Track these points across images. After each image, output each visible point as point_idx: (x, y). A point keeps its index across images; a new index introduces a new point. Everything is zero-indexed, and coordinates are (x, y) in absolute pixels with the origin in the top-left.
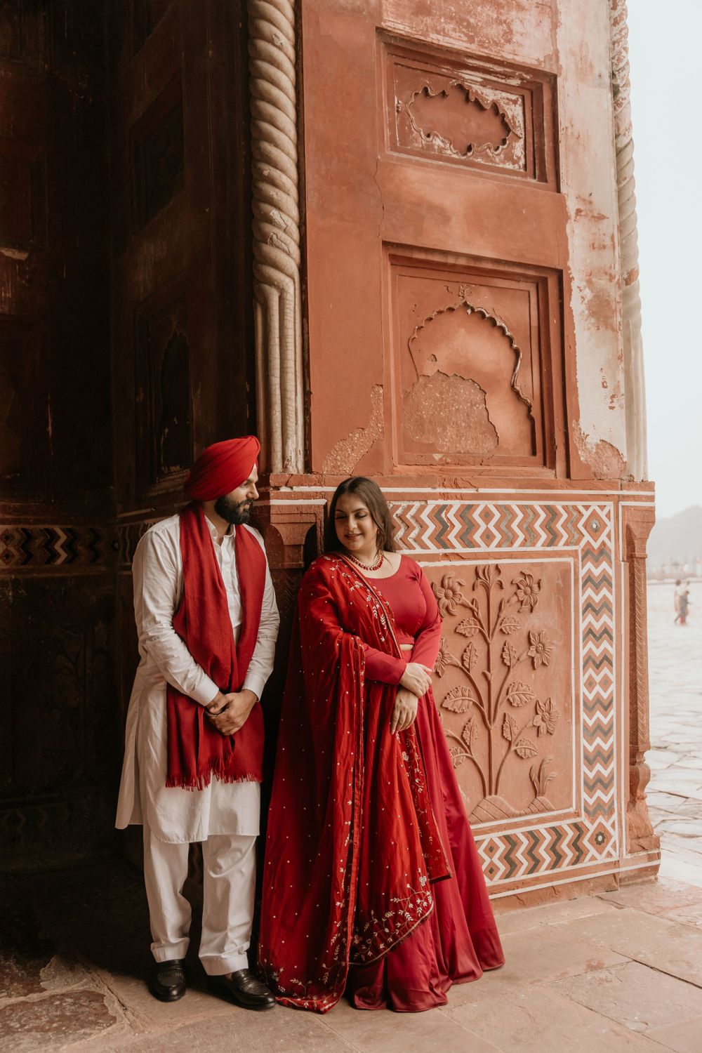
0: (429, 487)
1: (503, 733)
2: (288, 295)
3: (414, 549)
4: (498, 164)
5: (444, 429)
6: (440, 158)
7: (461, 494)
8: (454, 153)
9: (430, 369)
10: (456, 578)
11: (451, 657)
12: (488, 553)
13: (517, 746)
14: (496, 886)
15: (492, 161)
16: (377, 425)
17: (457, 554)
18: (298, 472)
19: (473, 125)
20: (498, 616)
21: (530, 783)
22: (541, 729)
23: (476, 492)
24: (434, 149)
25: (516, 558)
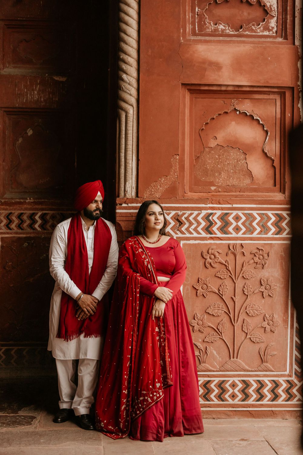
0: (203, 204)
1: (242, 328)
2: (129, 114)
3: (193, 234)
4: (259, 33)
5: (220, 174)
6: (221, 35)
7: (222, 207)
8: (231, 31)
9: (213, 144)
10: (217, 249)
11: (211, 288)
12: (237, 237)
13: (251, 336)
14: (236, 404)
15: (255, 32)
16: (174, 174)
17: (218, 237)
18: (132, 197)
19: (245, 14)
20: (242, 270)
21: (259, 356)
22: (267, 329)
23: (232, 206)
24: (218, 31)
25: (254, 240)
